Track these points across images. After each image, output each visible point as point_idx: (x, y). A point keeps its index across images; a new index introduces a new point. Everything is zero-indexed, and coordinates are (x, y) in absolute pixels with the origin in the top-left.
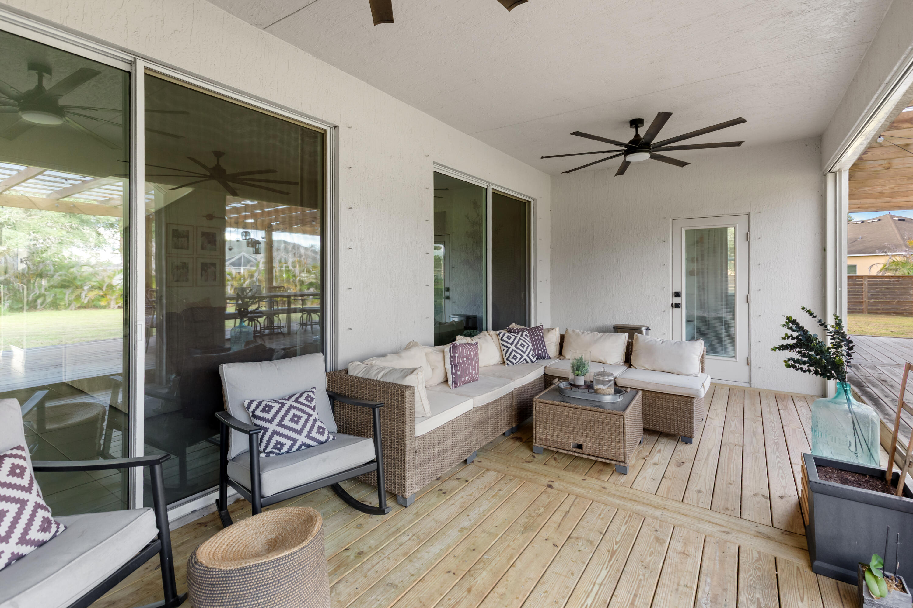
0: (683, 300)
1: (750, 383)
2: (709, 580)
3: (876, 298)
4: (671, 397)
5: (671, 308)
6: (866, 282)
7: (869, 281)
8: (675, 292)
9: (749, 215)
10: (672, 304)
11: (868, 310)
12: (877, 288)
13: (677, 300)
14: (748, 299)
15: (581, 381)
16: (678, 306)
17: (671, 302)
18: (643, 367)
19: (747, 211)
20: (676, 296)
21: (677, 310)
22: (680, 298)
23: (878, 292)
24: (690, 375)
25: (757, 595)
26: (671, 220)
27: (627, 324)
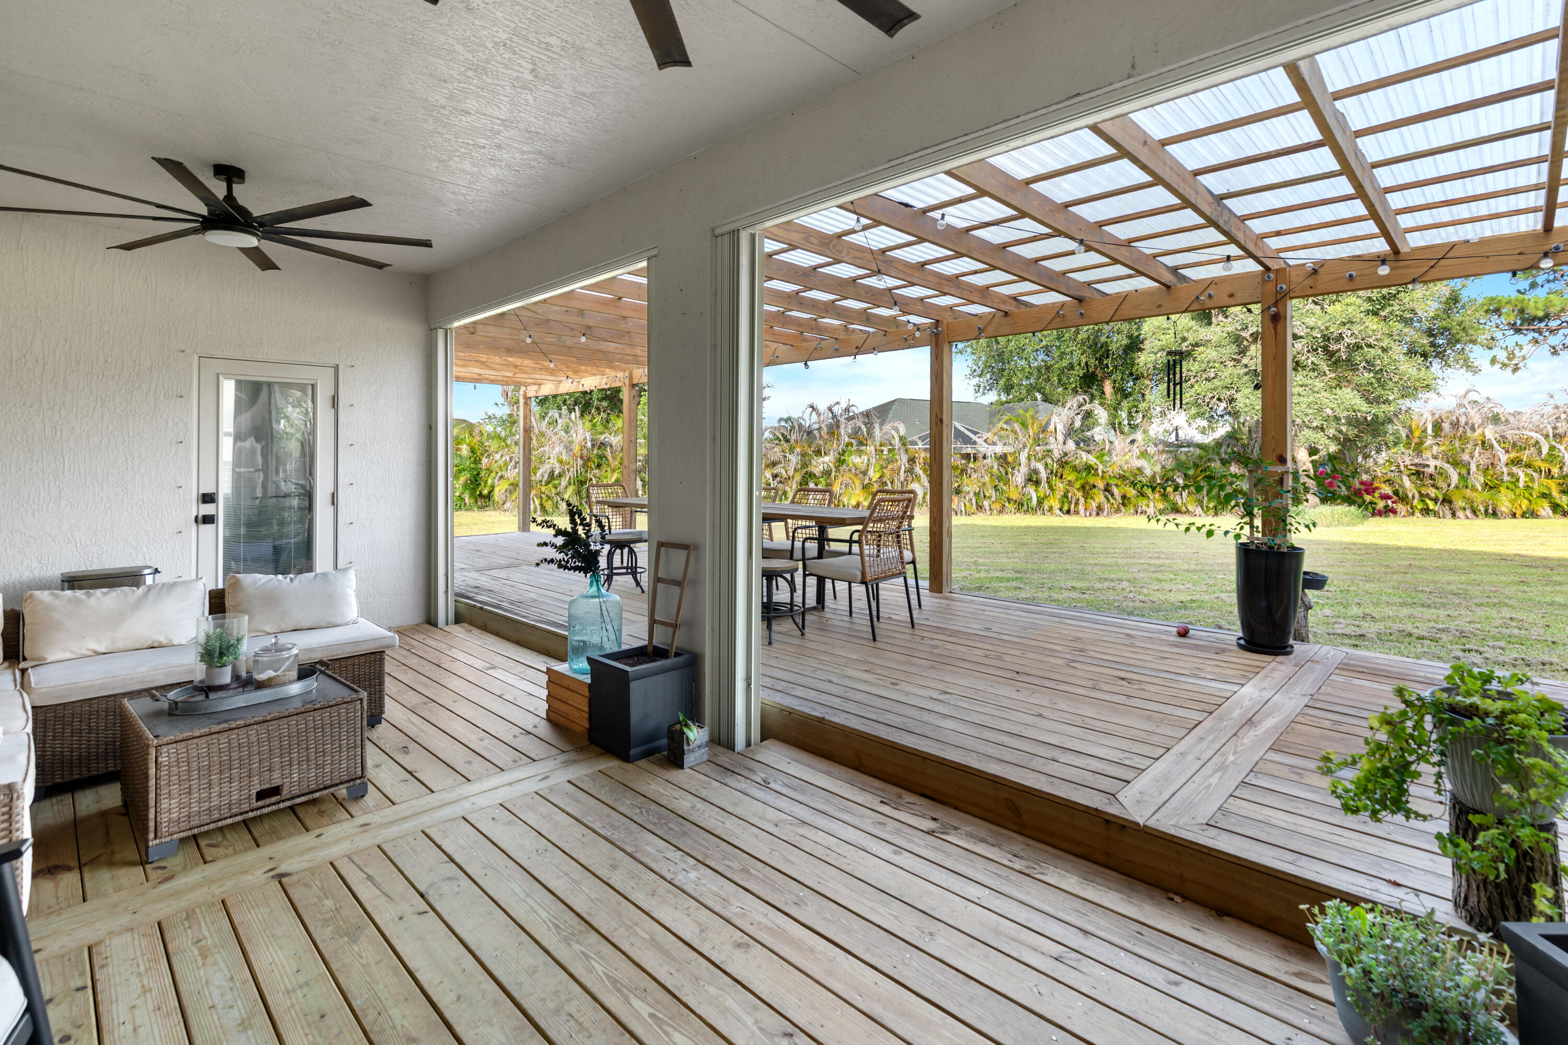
0: (220, 510)
2: (590, 819)
4: (350, 662)
5: (194, 527)
8: (203, 494)
9: (337, 368)
10: (197, 517)
13: (208, 509)
14: (334, 500)
15: (226, 677)
16: (208, 520)
17: (194, 514)
18: (259, 631)
19: (335, 361)
20: (204, 502)
21: (206, 528)
22: (214, 505)
24: (347, 624)
25: (628, 802)
26: (196, 357)
27: (83, 568)
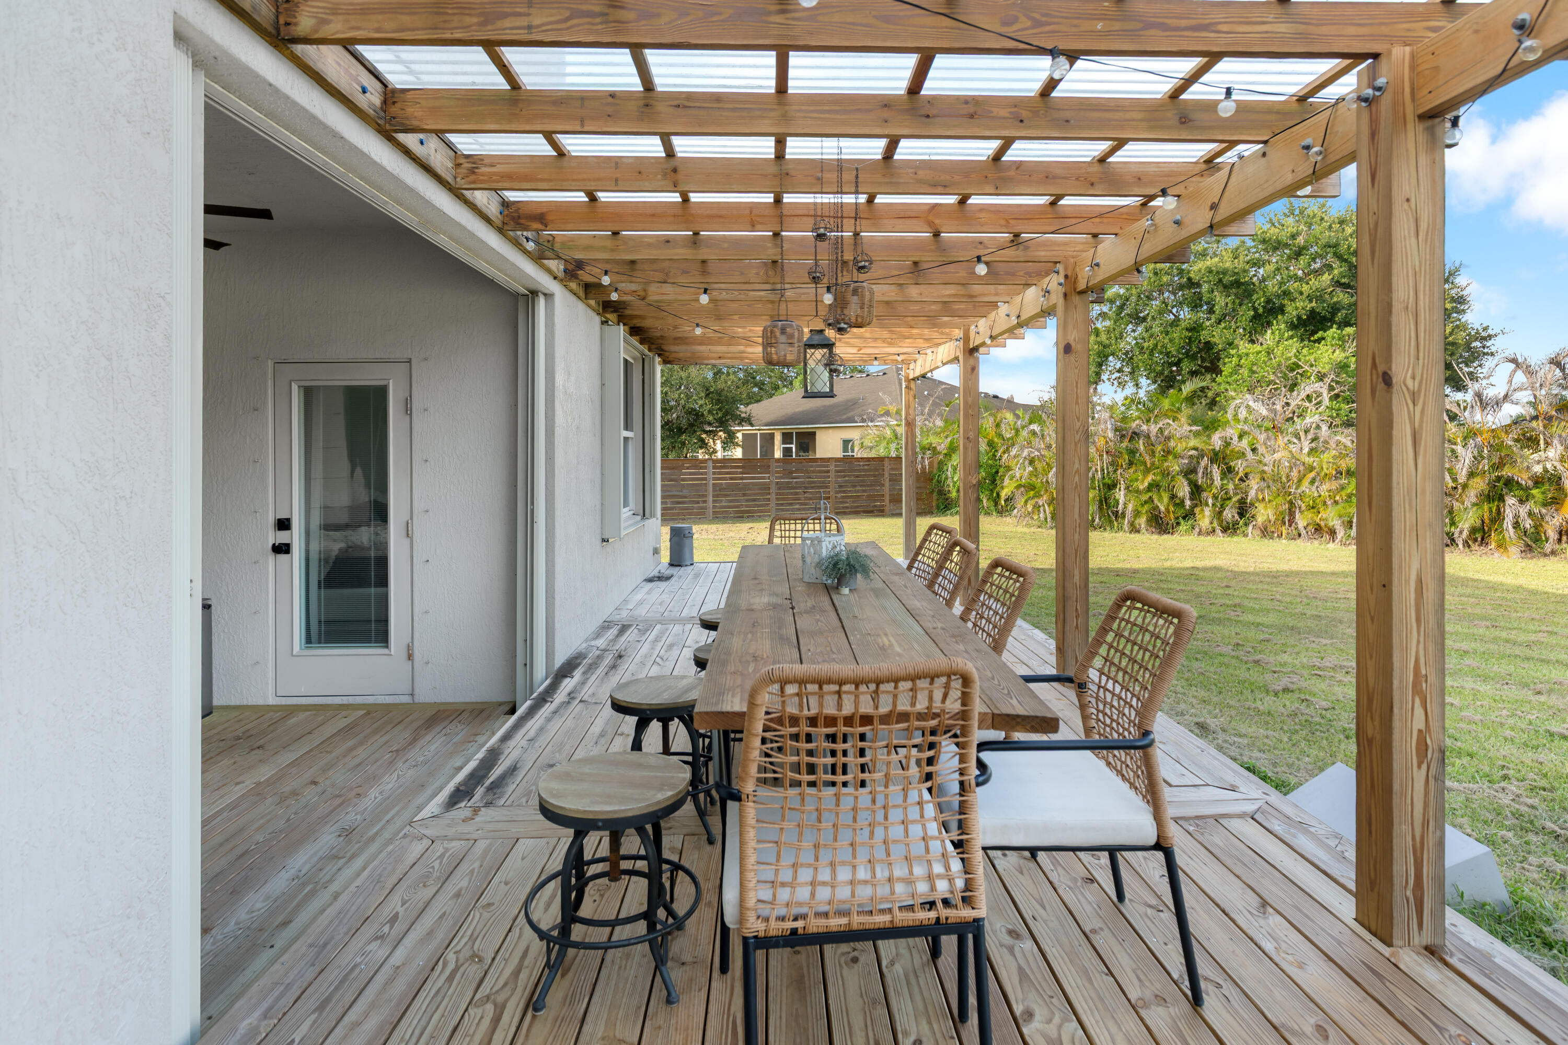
0: (296, 537)
1: (412, 695)
3: (844, 492)
5: (270, 557)
6: (832, 468)
7: (836, 466)
8: (279, 520)
9: (410, 363)
10: (271, 545)
11: (836, 509)
12: (845, 476)
13: (282, 537)
14: (409, 530)
17: (269, 541)
19: (408, 354)
20: (280, 529)
21: (283, 557)
22: (289, 533)
23: (846, 482)
26: (271, 363)
